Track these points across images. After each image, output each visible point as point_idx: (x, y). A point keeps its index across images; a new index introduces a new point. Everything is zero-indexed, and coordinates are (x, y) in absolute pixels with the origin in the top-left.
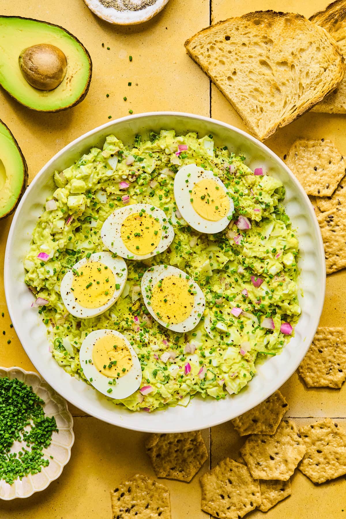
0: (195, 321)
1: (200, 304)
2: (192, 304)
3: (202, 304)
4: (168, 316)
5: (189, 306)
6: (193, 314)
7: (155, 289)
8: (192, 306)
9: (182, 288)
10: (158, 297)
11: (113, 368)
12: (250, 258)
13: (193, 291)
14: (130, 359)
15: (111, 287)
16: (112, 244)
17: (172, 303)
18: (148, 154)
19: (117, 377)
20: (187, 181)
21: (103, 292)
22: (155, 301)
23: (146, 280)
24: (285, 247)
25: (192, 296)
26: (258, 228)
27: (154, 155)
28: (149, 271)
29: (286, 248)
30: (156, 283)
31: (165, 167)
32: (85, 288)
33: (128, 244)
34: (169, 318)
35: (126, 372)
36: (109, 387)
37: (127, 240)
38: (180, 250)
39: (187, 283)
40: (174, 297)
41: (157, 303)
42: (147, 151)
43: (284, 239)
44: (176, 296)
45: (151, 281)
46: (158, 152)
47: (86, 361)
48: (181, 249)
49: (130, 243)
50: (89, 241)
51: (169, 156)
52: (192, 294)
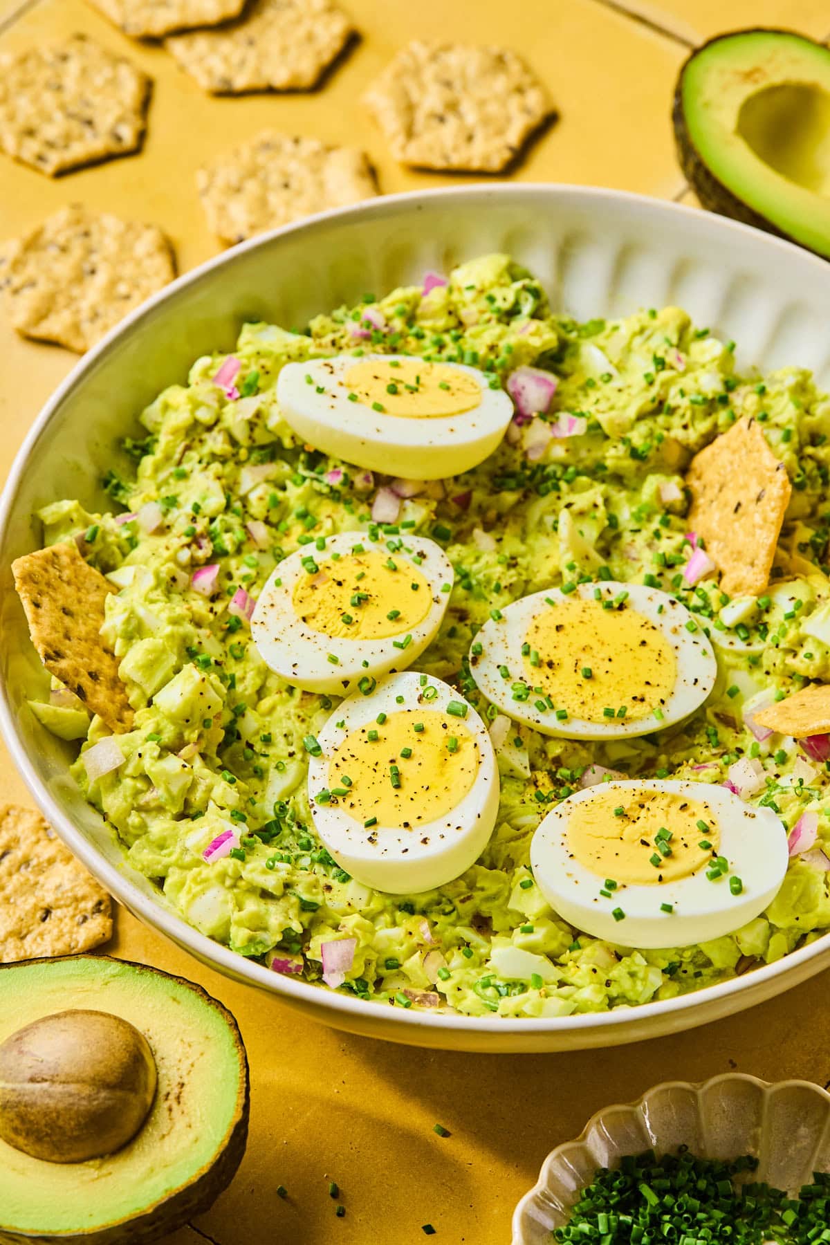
0: (699, 649)
1: (661, 607)
2: (649, 625)
3: (667, 606)
4: (634, 698)
5: (646, 635)
6: (676, 640)
7: (536, 678)
8: (654, 628)
9: (586, 617)
10: (563, 687)
11: (677, 848)
12: (632, 428)
13: (614, 599)
14: (684, 807)
15: (445, 726)
16: (334, 660)
17: (608, 666)
18: (172, 481)
19: (709, 853)
20: (320, 390)
21: (442, 753)
22: (566, 698)
23: (492, 683)
24: (668, 340)
25: (625, 612)
26: (571, 379)
27: (186, 467)
28: (475, 661)
29: (675, 340)
30: (522, 668)
31: (238, 470)
32: (395, 792)
33: (364, 632)
34: (642, 700)
35: (712, 828)
36: (725, 885)
37: (353, 629)
38: (479, 584)
39: (582, 602)
40: (594, 652)
41: (577, 697)
42: (162, 475)
43: (647, 333)
44: (596, 646)
45: (506, 676)
46: (188, 448)
47: (602, 893)
48: (481, 577)
49: (364, 629)
50: (277, 767)
51: (220, 426)
52: (621, 607)
